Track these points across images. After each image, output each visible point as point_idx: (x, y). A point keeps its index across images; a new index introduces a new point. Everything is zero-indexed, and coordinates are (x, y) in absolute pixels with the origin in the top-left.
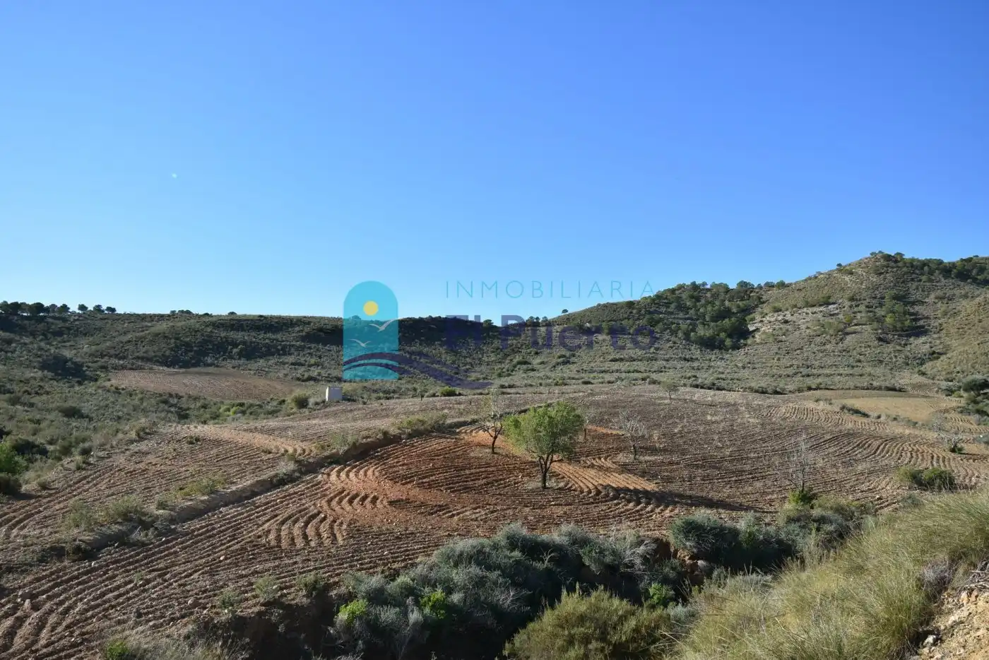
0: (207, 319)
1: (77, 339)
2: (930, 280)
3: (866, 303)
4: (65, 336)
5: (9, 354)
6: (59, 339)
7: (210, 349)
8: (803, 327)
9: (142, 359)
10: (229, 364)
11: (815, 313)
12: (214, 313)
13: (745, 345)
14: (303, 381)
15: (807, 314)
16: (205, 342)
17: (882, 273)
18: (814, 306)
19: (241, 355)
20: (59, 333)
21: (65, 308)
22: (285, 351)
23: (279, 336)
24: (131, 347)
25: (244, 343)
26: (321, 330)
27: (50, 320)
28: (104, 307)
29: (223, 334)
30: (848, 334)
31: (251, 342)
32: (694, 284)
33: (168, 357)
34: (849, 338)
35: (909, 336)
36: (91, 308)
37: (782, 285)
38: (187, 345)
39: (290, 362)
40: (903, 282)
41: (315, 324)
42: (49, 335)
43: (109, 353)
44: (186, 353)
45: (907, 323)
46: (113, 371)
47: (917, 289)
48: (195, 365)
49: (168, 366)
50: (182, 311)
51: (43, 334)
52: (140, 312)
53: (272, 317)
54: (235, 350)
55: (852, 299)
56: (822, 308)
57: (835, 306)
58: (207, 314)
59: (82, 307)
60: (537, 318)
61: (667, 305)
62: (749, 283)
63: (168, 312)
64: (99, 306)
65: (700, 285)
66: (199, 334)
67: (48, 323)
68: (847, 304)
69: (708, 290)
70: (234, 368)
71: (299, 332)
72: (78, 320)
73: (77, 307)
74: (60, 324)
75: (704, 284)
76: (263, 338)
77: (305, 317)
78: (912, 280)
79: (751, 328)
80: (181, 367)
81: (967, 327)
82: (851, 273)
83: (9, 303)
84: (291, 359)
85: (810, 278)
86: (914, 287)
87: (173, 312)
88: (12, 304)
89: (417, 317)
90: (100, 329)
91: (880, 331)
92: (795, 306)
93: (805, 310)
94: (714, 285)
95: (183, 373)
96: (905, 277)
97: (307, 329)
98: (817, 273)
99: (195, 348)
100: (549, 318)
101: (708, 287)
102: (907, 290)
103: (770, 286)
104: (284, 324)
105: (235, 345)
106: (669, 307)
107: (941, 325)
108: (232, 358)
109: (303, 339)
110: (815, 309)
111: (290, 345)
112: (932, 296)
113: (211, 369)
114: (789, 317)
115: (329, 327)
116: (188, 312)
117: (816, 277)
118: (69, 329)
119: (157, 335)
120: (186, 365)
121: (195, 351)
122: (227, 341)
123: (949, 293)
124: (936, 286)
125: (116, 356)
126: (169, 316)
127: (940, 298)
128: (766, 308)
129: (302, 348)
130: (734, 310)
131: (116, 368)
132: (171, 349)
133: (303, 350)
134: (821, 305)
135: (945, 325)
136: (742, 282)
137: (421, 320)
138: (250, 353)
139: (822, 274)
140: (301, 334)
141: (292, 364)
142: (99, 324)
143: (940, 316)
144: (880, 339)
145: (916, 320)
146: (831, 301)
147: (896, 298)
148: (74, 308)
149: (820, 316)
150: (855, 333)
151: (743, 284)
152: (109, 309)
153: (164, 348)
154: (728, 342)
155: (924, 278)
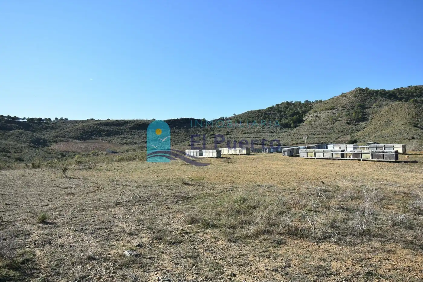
0: (98, 122)
1: (52, 130)
2: (375, 99)
3: (347, 108)
4: (48, 130)
5: (21, 138)
6: (45, 131)
7: (95, 133)
8: (322, 118)
9: (70, 137)
10: (100, 138)
11: (328, 113)
12: (102, 120)
13: (299, 126)
14: (123, 144)
15: (325, 113)
16: (94, 131)
17: (357, 96)
18: (328, 110)
19: (105, 135)
20: (46, 129)
21: (50, 119)
22: (122, 133)
23: (121, 128)
24: (67, 133)
25: (107, 131)
26: (137, 125)
27: (43, 124)
28: (64, 118)
29: (100, 128)
30: (337, 121)
31: (110, 130)
32: (287, 102)
33: (79, 137)
34: (336, 122)
35: (360, 121)
36: (59, 118)
37: (321, 101)
38: (87, 132)
39: (122, 137)
40: (364, 100)
41: (136, 122)
42: (42, 129)
43: (59, 135)
44: (86, 135)
45: (360, 116)
46: (59, 142)
47: (369, 102)
48: (88, 139)
49: (79, 140)
50: (91, 119)
51: (40, 129)
52: (76, 119)
53: (121, 121)
54: (104, 134)
55: (343, 107)
56: (331, 111)
57: (336, 110)
58: (99, 120)
59: (56, 119)
60: (223, 117)
61: (274, 111)
62: (309, 101)
63: (86, 119)
64: (62, 118)
65: (290, 102)
66: (92, 128)
67: (42, 125)
68: (341, 109)
69: (293, 104)
70: (101, 140)
71: (129, 126)
72: (53, 123)
73: (54, 118)
74: (47, 125)
75: (292, 102)
76: (116, 128)
77: (133, 120)
78: (368, 99)
79: (304, 119)
80: (83, 140)
81: (382, 117)
82: (345, 96)
83: (30, 118)
84: (123, 136)
85: (331, 99)
86: (368, 101)
87: (88, 119)
88: (31, 118)
89: (176, 118)
90: (60, 126)
91: (349, 120)
92: (322, 110)
93: (325, 112)
94: (296, 102)
95: (82, 142)
96: (366, 97)
97: (132, 125)
98: (334, 96)
99: (89, 133)
100: (228, 117)
101: (293, 103)
102: (365, 103)
103: (316, 102)
104: (125, 123)
105: (104, 132)
106: (274, 112)
107: (373, 116)
108: (102, 136)
109: (130, 128)
110: (328, 111)
111: (124, 131)
112: (374, 105)
113: (93, 141)
114: (319, 115)
115: (141, 124)
116: (93, 119)
117: (333, 98)
118: (49, 127)
119: (77, 128)
120: (85, 139)
121: (89, 134)
122: (101, 130)
123: (381, 103)
124: (377, 101)
125: (62, 137)
126: (86, 121)
127: (377, 106)
128: (312, 111)
129: (128, 132)
130: (300, 112)
131: (60, 141)
132: (81, 134)
133: (129, 133)
134: (331, 110)
135: (375, 117)
136: (307, 100)
137: (178, 119)
138: (109, 134)
139: (336, 97)
140: (130, 126)
141: (123, 138)
142: (60, 124)
143: (374, 113)
144: (347, 123)
145: (365, 115)
146: (335, 107)
147: (360, 106)
148: (53, 119)
149: (329, 114)
150: (339, 120)
151: (307, 102)
152: (65, 119)
153: (79, 133)
154: (292, 125)
155: (373, 98)
